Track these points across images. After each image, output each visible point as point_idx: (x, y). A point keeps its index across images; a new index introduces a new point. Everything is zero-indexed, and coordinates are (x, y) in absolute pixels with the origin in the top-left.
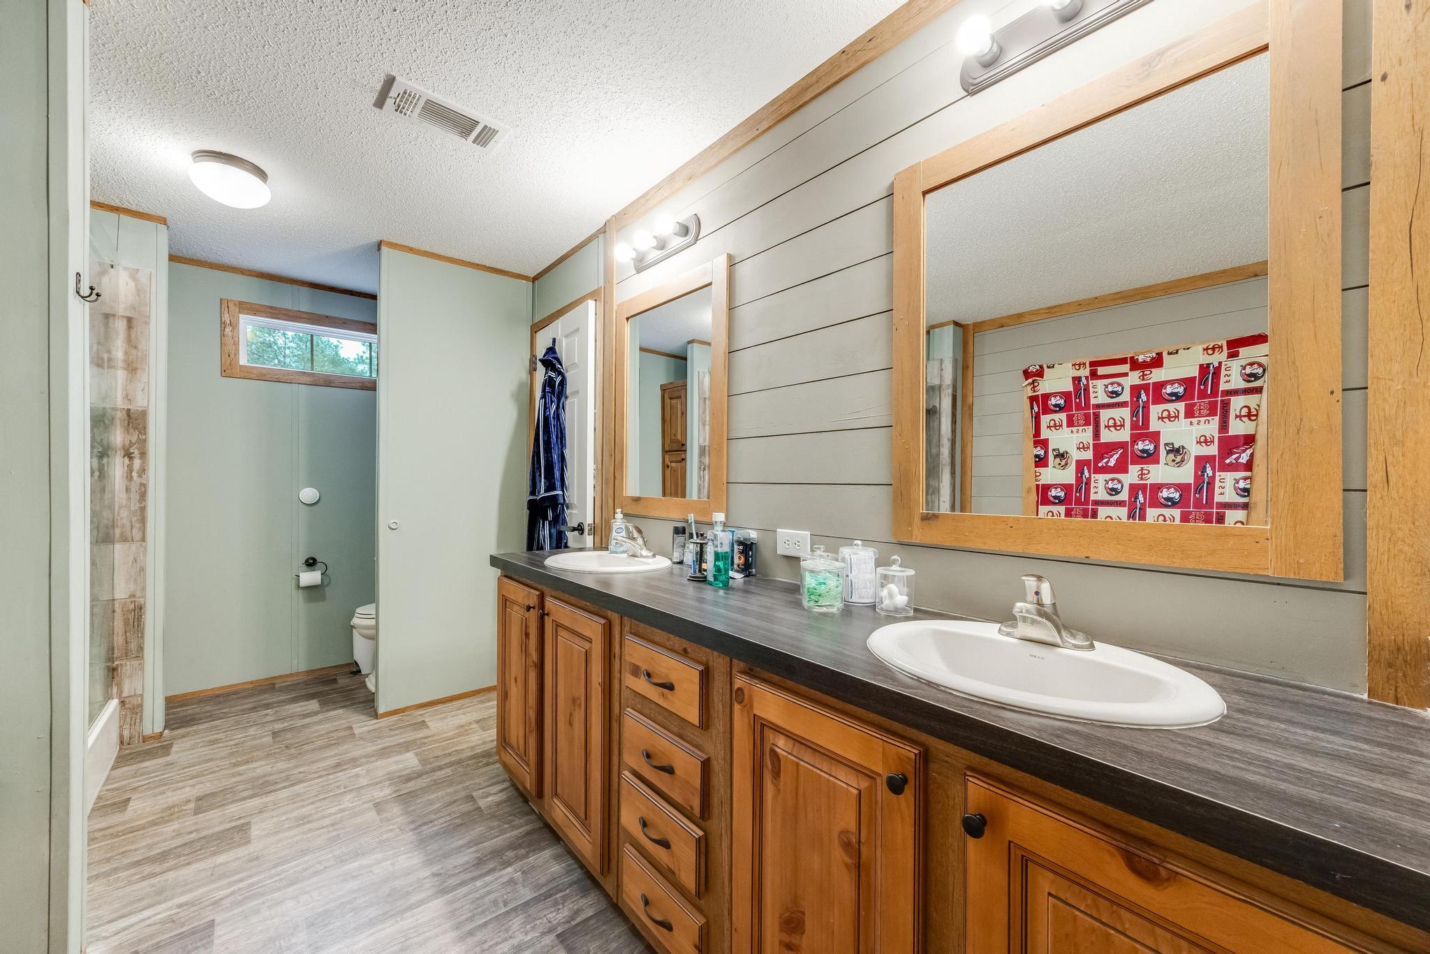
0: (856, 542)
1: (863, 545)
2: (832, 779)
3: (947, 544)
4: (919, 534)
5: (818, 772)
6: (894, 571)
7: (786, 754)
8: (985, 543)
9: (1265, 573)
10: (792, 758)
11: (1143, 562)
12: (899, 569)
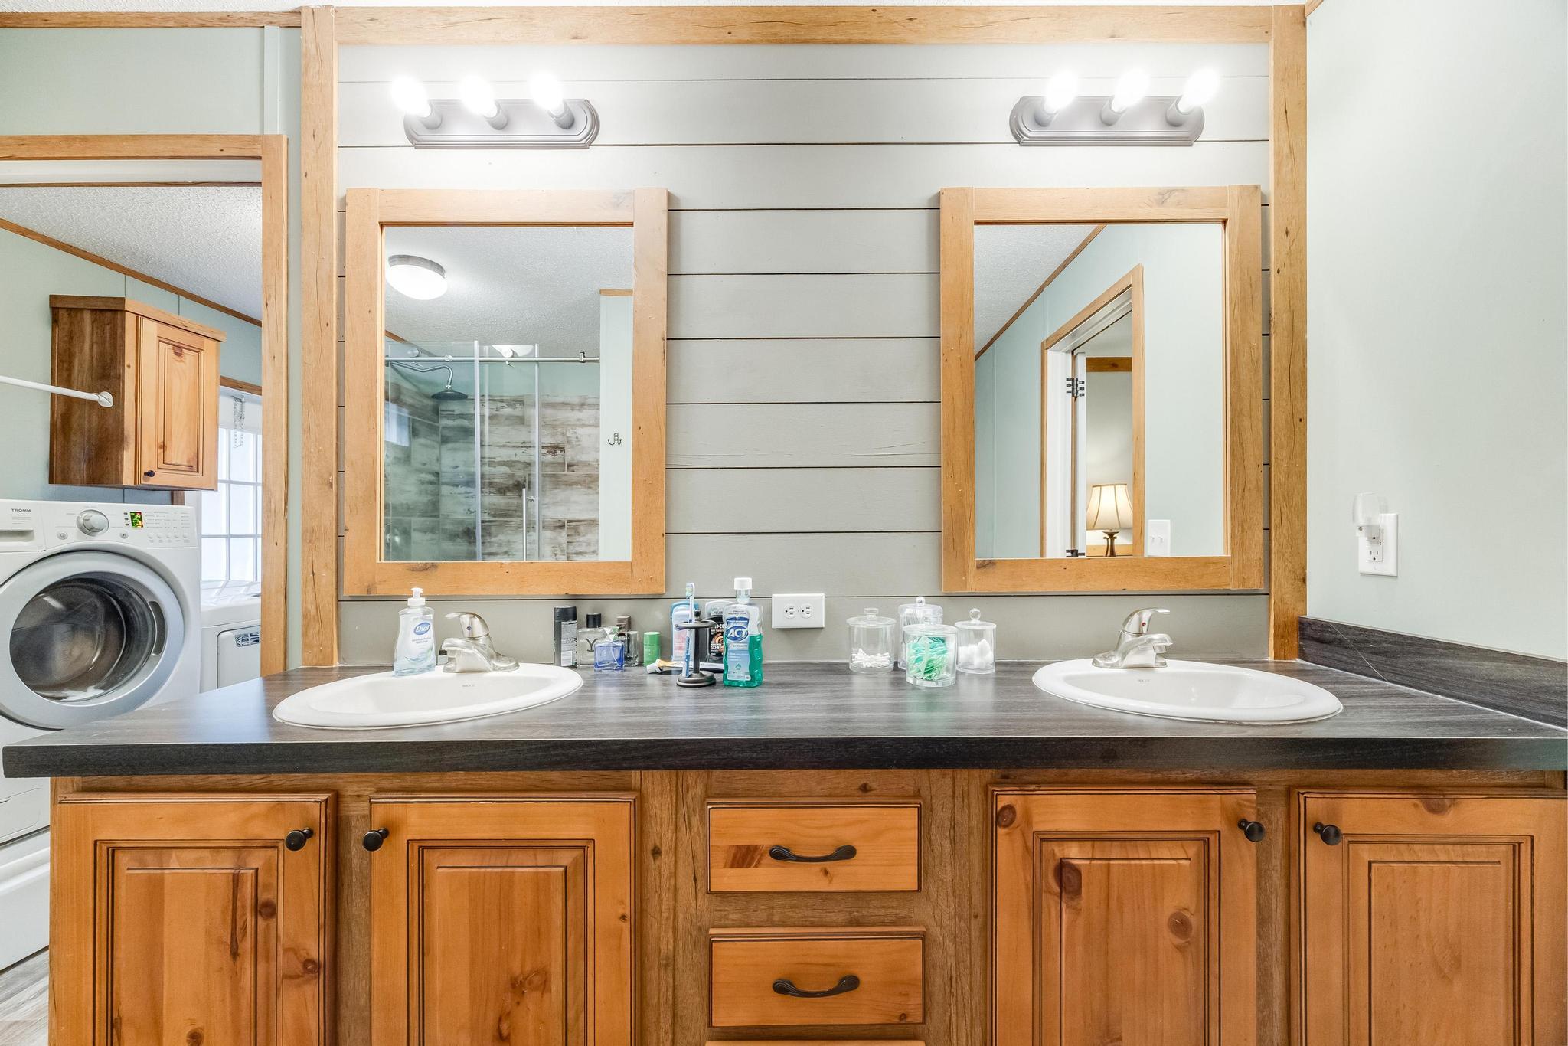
0: (918, 599)
1: (927, 603)
2: (1156, 862)
3: (1004, 591)
4: (975, 583)
5: (1137, 862)
6: (974, 625)
7: (1088, 862)
8: (1041, 586)
9: (1227, 588)
10: (1099, 862)
11: (1161, 588)
12: (979, 622)
